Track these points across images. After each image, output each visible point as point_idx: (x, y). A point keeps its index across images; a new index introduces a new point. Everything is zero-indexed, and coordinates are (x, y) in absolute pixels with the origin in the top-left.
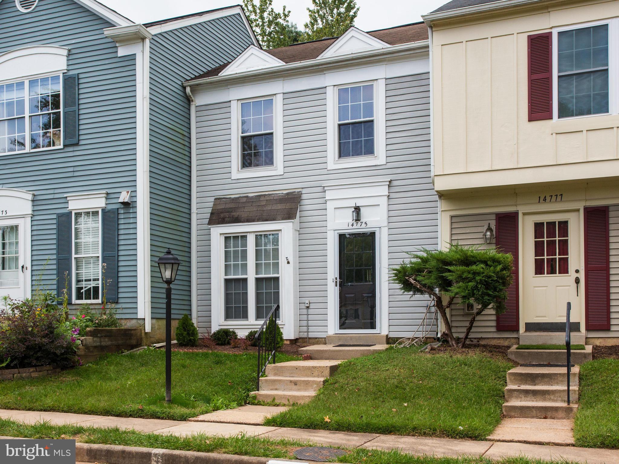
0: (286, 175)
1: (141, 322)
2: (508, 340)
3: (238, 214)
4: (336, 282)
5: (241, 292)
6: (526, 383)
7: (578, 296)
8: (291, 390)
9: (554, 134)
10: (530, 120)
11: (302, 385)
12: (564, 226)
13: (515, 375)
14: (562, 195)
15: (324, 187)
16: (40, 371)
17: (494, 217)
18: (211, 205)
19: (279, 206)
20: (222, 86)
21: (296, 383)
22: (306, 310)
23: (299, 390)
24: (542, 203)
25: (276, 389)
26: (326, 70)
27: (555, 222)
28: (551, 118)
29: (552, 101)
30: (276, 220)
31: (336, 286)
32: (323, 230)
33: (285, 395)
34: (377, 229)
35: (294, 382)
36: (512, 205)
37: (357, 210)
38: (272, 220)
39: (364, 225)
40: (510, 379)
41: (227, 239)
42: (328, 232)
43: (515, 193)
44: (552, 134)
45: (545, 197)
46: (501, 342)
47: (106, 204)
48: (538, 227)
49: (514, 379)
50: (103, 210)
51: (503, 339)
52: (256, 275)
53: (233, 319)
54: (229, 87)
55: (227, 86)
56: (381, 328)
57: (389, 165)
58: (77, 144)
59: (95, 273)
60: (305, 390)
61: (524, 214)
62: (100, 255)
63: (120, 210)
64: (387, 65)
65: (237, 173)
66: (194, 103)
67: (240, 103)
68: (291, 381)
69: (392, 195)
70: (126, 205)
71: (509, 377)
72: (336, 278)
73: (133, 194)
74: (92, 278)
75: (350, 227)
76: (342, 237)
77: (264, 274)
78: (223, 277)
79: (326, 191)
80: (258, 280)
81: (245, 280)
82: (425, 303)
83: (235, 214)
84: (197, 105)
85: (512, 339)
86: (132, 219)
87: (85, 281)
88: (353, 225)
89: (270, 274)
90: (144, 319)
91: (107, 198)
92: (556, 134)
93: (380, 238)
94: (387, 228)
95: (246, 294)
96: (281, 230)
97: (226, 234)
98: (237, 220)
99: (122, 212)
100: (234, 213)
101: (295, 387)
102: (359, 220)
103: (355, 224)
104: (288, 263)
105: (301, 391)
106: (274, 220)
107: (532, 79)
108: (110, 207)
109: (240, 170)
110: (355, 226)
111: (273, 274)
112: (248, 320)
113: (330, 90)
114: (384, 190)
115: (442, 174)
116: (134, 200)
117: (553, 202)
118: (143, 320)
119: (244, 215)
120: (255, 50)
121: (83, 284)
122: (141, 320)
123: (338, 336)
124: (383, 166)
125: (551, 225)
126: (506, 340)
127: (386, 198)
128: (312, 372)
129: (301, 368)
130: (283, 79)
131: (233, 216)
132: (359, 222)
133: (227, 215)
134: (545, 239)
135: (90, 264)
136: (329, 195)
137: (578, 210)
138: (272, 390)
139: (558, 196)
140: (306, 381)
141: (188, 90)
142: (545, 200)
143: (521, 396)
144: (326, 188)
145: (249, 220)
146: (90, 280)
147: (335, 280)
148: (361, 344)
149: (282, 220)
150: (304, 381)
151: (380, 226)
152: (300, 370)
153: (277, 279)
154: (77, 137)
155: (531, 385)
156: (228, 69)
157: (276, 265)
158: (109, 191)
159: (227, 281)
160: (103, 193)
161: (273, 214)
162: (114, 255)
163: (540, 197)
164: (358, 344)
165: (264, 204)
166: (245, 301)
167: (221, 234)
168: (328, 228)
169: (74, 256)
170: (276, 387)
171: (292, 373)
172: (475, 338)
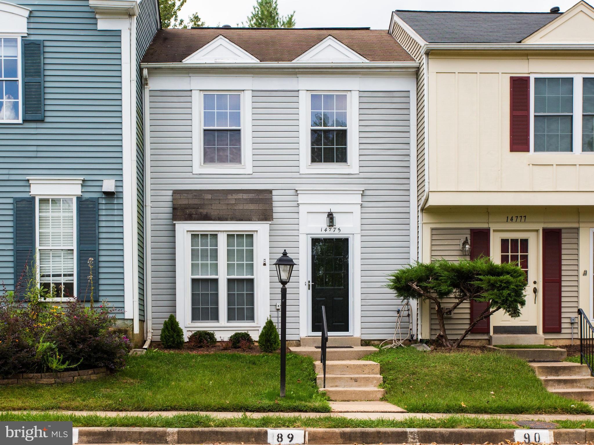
0: (255, 175)
1: (129, 323)
2: (480, 341)
3: (205, 211)
4: (309, 285)
5: (209, 292)
6: (551, 375)
7: (535, 303)
8: (351, 386)
9: (531, 165)
10: (512, 150)
11: (363, 381)
12: (525, 243)
13: (543, 368)
14: (525, 216)
15: (297, 191)
16: (98, 373)
17: (469, 232)
18: (170, 198)
19: (252, 207)
20: (181, 73)
21: (356, 380)
22: (276, 312)
23: (359, 386)
24: (510, 222)
25: (336, 386)
26: (299, 74)
27: (518, 240)
28: (528, 150)
29: (529, 136)
30: (252, 221)
31: (309, 289)
32: (295, 233)
33: (355, 391)
34: (351, 236)
35: (354, 379)
36: (485, 222)
37: (330, 216)
38: (247, 221)
39: (337, 231)
40: (539, 372)
41: (194, 236)
42: (300, 235)
43: (487, 212)
44: (529, 165)
45: (512, 217)
46: (474, 343)
47: (82, 192)
48: (504, 242)
49: (542, 371)
50: (79, 199)
51: (475, 341)
52: (228, 275)
53: (201, 321)
54: (190, 75)
55: (188, 73)
56: (353, 330)
57: (362, 175)
58: (42, 121)
59: (66, 268)
60: (366, 386)
61: (494, 231)
62: (75, 247)
63: (100, 199)
64: (360, 78)
65: (199, 168)
66: (148, 87)
67: (202, 93)
68: (351, 379)
69: (365, 204)
70: (109, 195)
71: (538, 370)
72: (309, 282)
73: (119, 184)
74: (62, 273)
75: (323, 232)
76: (315, 241)
77: (237, 275)
78: (189, 277)
79: (299, 195)
80: (230, 281)
81: (216, 281)
82: (395, 308)
83: (204, 211)
84: (151, 89)
85: (482, 340)
86: (116, 210)
87: (53, 276)
88: (326, 230)
89: (244, 275)
90: (133, 320)
91: (82, 186)
92: (533, 165)
93: (353, 244)
94: (359, 235)
95: (217, 295)
96: (257, 231)
97: (193, 231)
98: (206, 218)
99: (104, 202)
100: (201, 210)
101: (355, 383)
102: (332, 226)
103: (328, 229)
104: (265, 264)
105: (361, 387)
106: (249, 220)
107: (514, 115)
108: (87, 196)
109: (202, 164)
110: (328, 232)
111: (246, 275)
112: (218, 322)
113: (302, 94)
114: (358, 199)
115: (436, 191)
116: (120, 189)
117: (518, 222)
118: (131, 321)
119: (214, 213)
120: (224, 41)
121: (51, 280)
122: (129, 321)
123: (313, 339)
124: (356, 175)
125: (515, 242)
126: (478, 341)
127: (359, 206)
128: (363, 370)
129: (352, 366)
130: (253, 76)
131: (200, 213)
132: (333, 228)
133: (193, 211)
134: (510, 254)
135: (60, 258)
136: (301, 199)
137: (537, 231)
138: (331, 387)
139: (523, 217)
140: (366, 377)
141: (145, 72)
142: (512, 220)
143: (555, 385)
144: (298, 192)
145: (221, 218)
146: (60, 275)
147: (307, 284)
148: (336, 346)
149: (258, 221)
150: (364, 378)
151: (353, 233)
152: (351, 368)
153: (251, 281)
154: (43, 113)
155: (555, 376)
156: (193, 56)
157: (251, 267)
158: (87, 178)
159: (194, 281)
160: (80, 180)
161: (246, 214)
162: (94, 249)
163: (508, 217)
164: (332, 346)
165: (234, 202)
166: (216, 302)
167: (187, 231)
168: (301, 232)
169: (38, 247)
170: (336, 385)
171: (343, 371)
172: (452, 340)
